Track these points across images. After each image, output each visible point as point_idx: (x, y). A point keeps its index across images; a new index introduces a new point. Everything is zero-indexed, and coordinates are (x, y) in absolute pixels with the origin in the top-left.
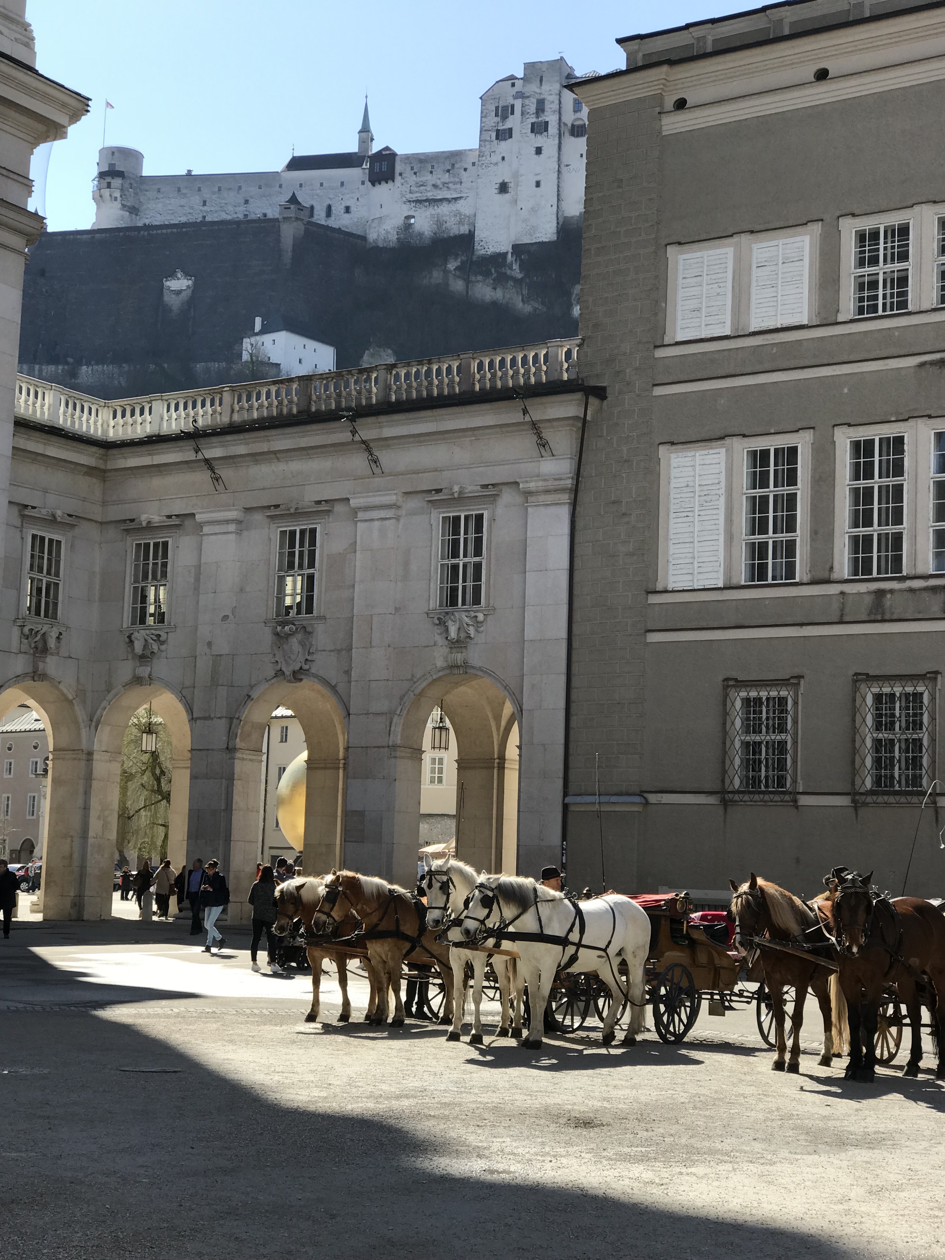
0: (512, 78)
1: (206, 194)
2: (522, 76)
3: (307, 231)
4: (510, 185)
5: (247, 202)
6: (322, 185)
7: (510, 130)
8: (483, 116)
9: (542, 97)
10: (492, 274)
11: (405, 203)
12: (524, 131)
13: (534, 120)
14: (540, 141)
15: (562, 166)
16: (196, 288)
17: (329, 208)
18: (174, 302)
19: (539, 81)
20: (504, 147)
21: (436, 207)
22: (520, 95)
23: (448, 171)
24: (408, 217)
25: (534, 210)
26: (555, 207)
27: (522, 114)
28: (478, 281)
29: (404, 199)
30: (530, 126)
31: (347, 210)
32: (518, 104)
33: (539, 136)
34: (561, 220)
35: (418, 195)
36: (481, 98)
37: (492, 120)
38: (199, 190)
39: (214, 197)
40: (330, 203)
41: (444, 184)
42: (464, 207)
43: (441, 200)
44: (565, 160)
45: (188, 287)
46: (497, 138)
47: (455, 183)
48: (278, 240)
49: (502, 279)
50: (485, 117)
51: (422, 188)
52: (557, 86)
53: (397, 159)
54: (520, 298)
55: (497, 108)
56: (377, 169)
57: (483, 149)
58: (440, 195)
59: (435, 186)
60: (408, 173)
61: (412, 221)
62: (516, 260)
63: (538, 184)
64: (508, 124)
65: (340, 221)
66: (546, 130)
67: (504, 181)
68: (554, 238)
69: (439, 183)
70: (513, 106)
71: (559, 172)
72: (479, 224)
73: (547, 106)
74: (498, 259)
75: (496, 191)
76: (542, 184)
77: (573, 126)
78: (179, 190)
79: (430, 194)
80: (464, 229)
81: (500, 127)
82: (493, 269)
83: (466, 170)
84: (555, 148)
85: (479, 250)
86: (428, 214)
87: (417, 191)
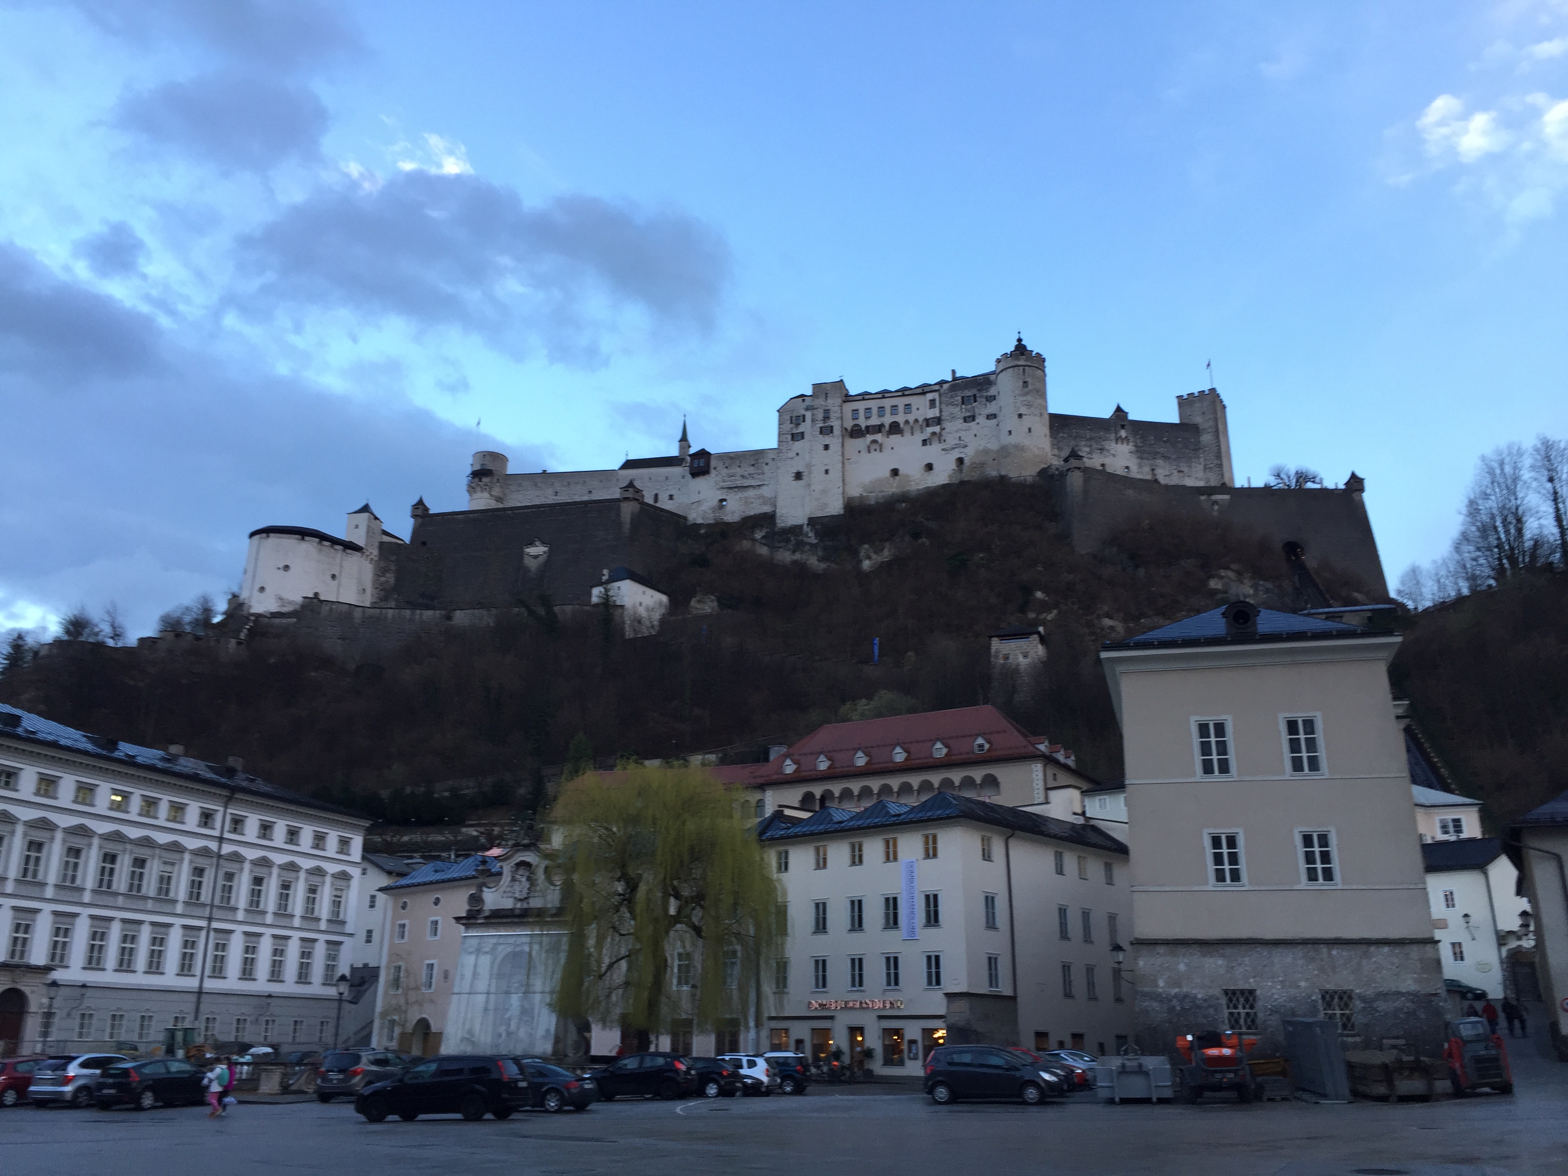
0: (802, 396)
1: (556, 486)
2: (811, 394)
3: (640, 509)
4: (804, 474)
5: (590, 492)
6: (650, 478)
7: (802, 433)
8: (781, 423)
9: (828, 408)
10: (791, 541)
11: (718, 489)
12: (814, 433)
13: (822, 425)
14: (827, 440)
15: (845, 459)
16: (551, 553)
17: (656, 496)
18: (532, 564)
19: (824, 396)
20: (798, 445)
21: (744, 492)
22: (810, 408)
23: (753, 465)
24: (722, 500)
25: (824, 492)
26: (841, 488)
27: (812, 421)
28: (780, 548)
29: (718, 487)
30: (819, 429)
31: (671, 497)
32: (808, 415)
33: (826, 437)
34: (846, 500)
35: (729, 483)
36: (778, 411)
37: (788, 426)
38: (553, 483)
39: (563, 489)
40: (657, 491)
41: (750, 474)
42: (766, 492)
43: (748, 487)
44: (847, 456)
45: (545, 552)
46: (793, 439)
47: (759, 474)
48: (618, 515)
49: (799, 546)
50: (783, 424)
51: (732, 478)
52: (839, 401)
53: (712, 456)
54: (816, 559)
55: (791, 417)
56: (695, 466)
57: (781, 448)
58: (746, 483)
59: (743, 476)
60: (720, 466)
61: (724, 503)
62: (811, 530)
63: (827, 472)
64: (800, 429)
65: (665, 504)
66: (832, 432)
67: (798, 471)
68: (842, 512)
69: (746, 474)
70: (804, 416)
71: (843, 463)
72: (780, 503)
73: (833, 415)
74: (796, 530)
75: (793, 479)
76: (830, 472)
77: (852, 430)
78: (536, 484)
79: (739, 482)
80: (767, 509)
81: (795, 431)
82: (792, 538)
83: (767, 464)
84: (840, 445)
85: (781, 523)
86: (737, 497)
87: (728, 481)
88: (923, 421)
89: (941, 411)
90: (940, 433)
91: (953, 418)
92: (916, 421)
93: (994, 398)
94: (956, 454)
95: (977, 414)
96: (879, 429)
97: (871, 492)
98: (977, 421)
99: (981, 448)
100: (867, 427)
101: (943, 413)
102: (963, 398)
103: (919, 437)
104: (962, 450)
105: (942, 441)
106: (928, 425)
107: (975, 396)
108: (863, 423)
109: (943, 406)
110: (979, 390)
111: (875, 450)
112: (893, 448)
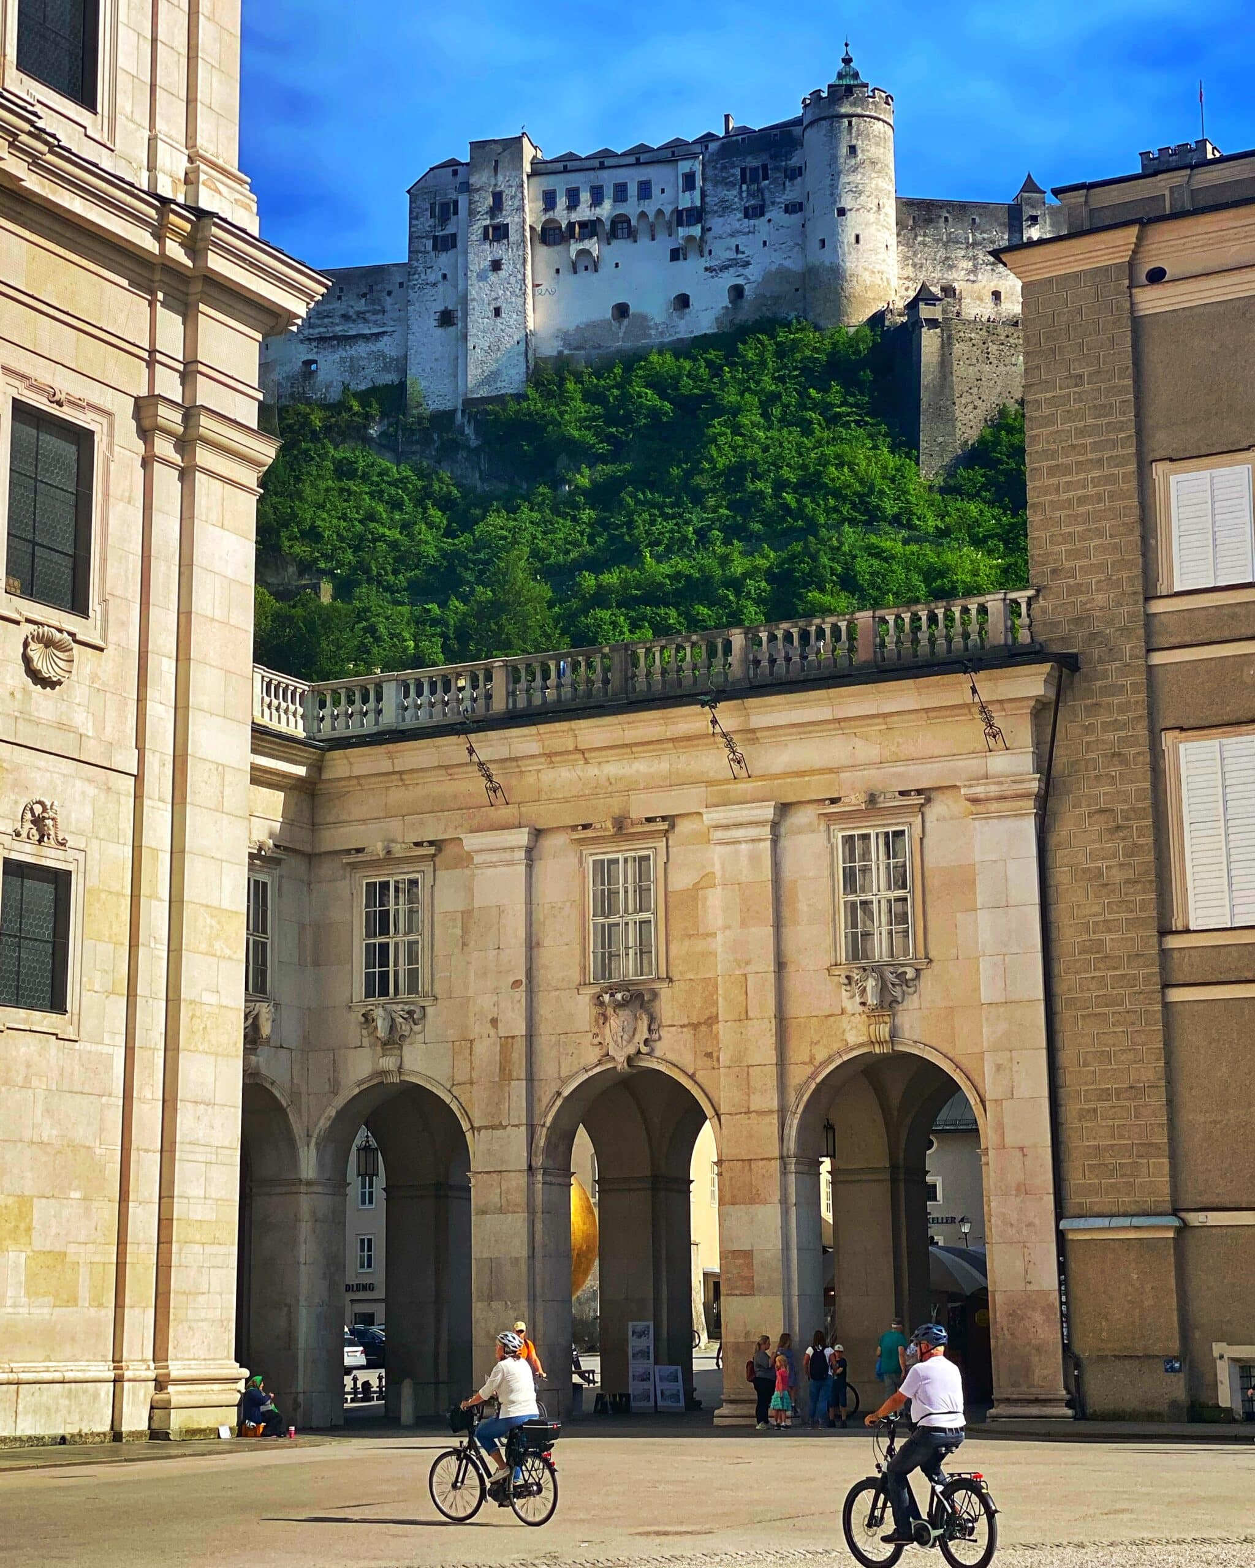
0: (453, 163)
2: (468, 160)
4: (456, 314)
7: (454, 236)
8: (414, 217)
9: (498, 189)
10: (434, 442)
11: (302, 342)
12: (473, 238)
13: (488, 222)
14: (499, 251)
19: (489, 165)
20: (445, 260)
21: (348, 348)
22: (468, 187)
23: (364, 295)
24: (308, 363)
25: (493, 349)
26: (523, 344)
27: (470, 213)
29: (301, 337)
30: (482, 230)
32: (463, 200)
33: (495, 245)
34: (531, 363)
35: (322, 330)
37: (426, 223)
41: (358, 313)
42: (387, 346)
43: (355, 337)
44: (534, 280)
46: (435, 248)
47: (375, 312)
49: (449, 449)
50: (417, 218)
51: (326, 320)
52: (519, 175)
54: (477, 475)
55: (432, 205)
57: (415, 263)
58: (353, 330)
59: (346, 317)
61: (314, 367)
62: (469, 422)
63: (497, 312)
64: (450, 229)
66: (505, 236)
67: (446, 308)
68: (523, 386)
69: (351, 312)
70: (456, 202)
72: (413, 372)
73: (507, 204)
74: (443, 419)
75: (436, 323)
76: (503, 312)
77: (543, 229)
79: (338, 328)
80: (391, 378)
81: (439, 233)
82: (435, 437)
83: (389, 293)
84: (520, 260)
85: (414, 408)
86: (337, 357)
87: (319, 326)
88: (672, 212)
89: (703, 195)
90: (702, 238)
91: (725, 208)
92: (660, 212)
93: (799, 172)
94: (729, 279)
95: (768, 202)
96: (589, 228)
97: (577, 348)
98: (768, 216)
99: (774, 268)
100: (571, 225)
101: (708, 199)
102: (743, 170)
103: (664, 244)
104: (741, 270)
105: (706, 253)
106: (680, 223)
107: (765, 167)
108: (562, 216)
109: (709, 187)
110: (771, 157)
111: (586, 268)
112: (617, 265)
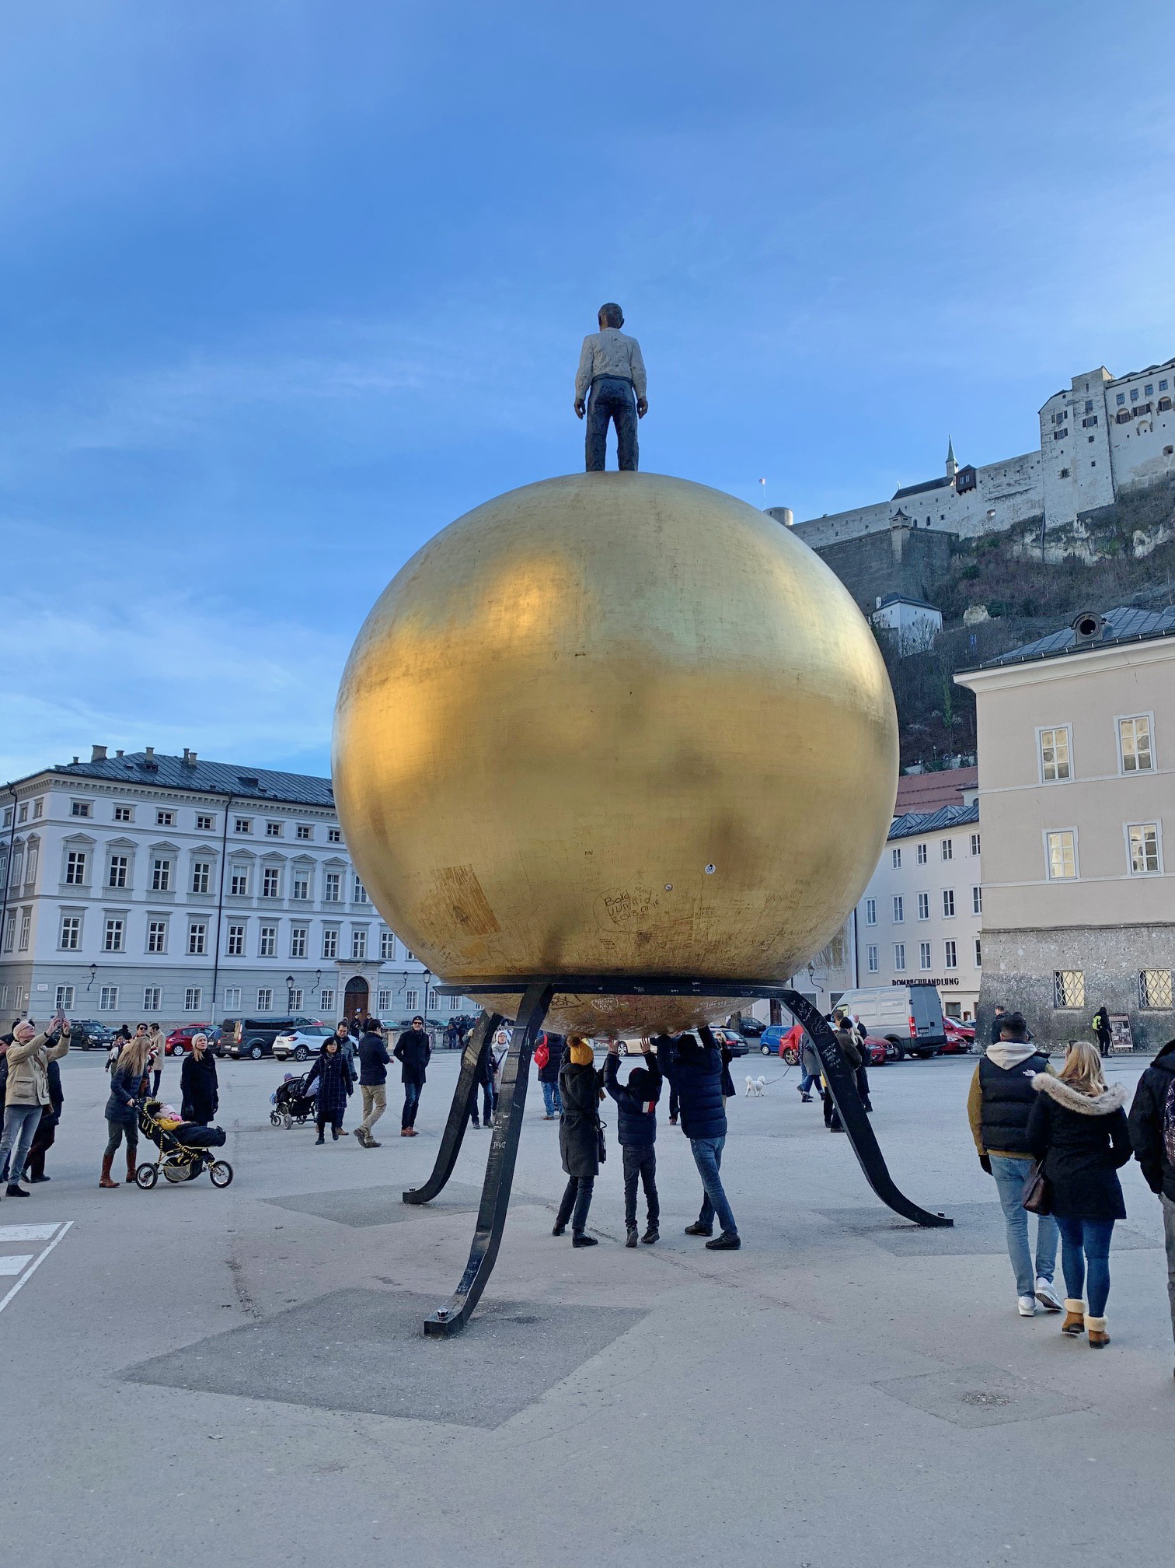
0: (1063, 392)
1: (837, 527)
2: (1071, 388)
3: (912, 535)
4: (1070, 470)
5: (868, 526)
6: (921, 504)
7: (1066, 430)
8: (1042, 425)
9: (1089, 399)
10: (1062, 539)
11: (986, 501)
12: (1077, 428)
13: (1084, 418)
14: (1091, 431)
15: (1112, 447)
17: (929, 518)
19: (1085, 388)
20: (1062, 443)
21: (1011, 500)
22: (1073, 402)
23: (1018, 471)
24: (990, 512)
25: (1092, 484)
26: (1110, 479)
27: (1074, 415)
28: (1051, 547)
29: (985, 499)
30: (1082, 423)
31: (942, 518)
32: (1070, 410)
33: (1090, 428)
34: (1116, 489)
36: (1039, 413)
37: (1050, 427)
38: (833, 525)
39: (843, 528)
40: (929, 515)
41: (1016, 481)
42: (1034, 495)
43: (1015, 494)
44: (1114, 443)
46: (1056, 438)
47: (1025, 479)
48: (890, 544)
49: (1071, 542)
50: (1044, 425)
51: (999, 488)
52: (1102, 388)
53: (978, 471)
54: (1088, 553)
55: (1053, 417)
56: (962, 482)
57: (1045, 449)
58: (1013, 490)
59: (1009, 485)
60: (986, 480)
61: (993, 514)
62: (1081, 525)
63: (1093, 464)
64: (1063, 427)
65: (937, 526)
66: (1096, 422)
67: (1064, 468)
68: (1112, 501)
69: (1012, 482)
70: (1066, 412)
71: (1110, 451)
72: (1048, 505)
73: (1095, 405)
74: (1066, 528)
75: (1059, 477)
76: (1097, 463)
77: (1118, 416)
78: (818, 529)
79: (1005, 491)
80: (1037, 512)
81: (1057, 430)
82: (1063, 536)
83: (1032, 468)
84: (1106, 433)
85: (1050, 525)
86: (1005, 506)
87: (995, 492)
96: (1148, 408)
97: (1144, 476)
100: (1135, 410)
108: (1129, 406)
111: (1145, 431)
112: (1164, 425)
